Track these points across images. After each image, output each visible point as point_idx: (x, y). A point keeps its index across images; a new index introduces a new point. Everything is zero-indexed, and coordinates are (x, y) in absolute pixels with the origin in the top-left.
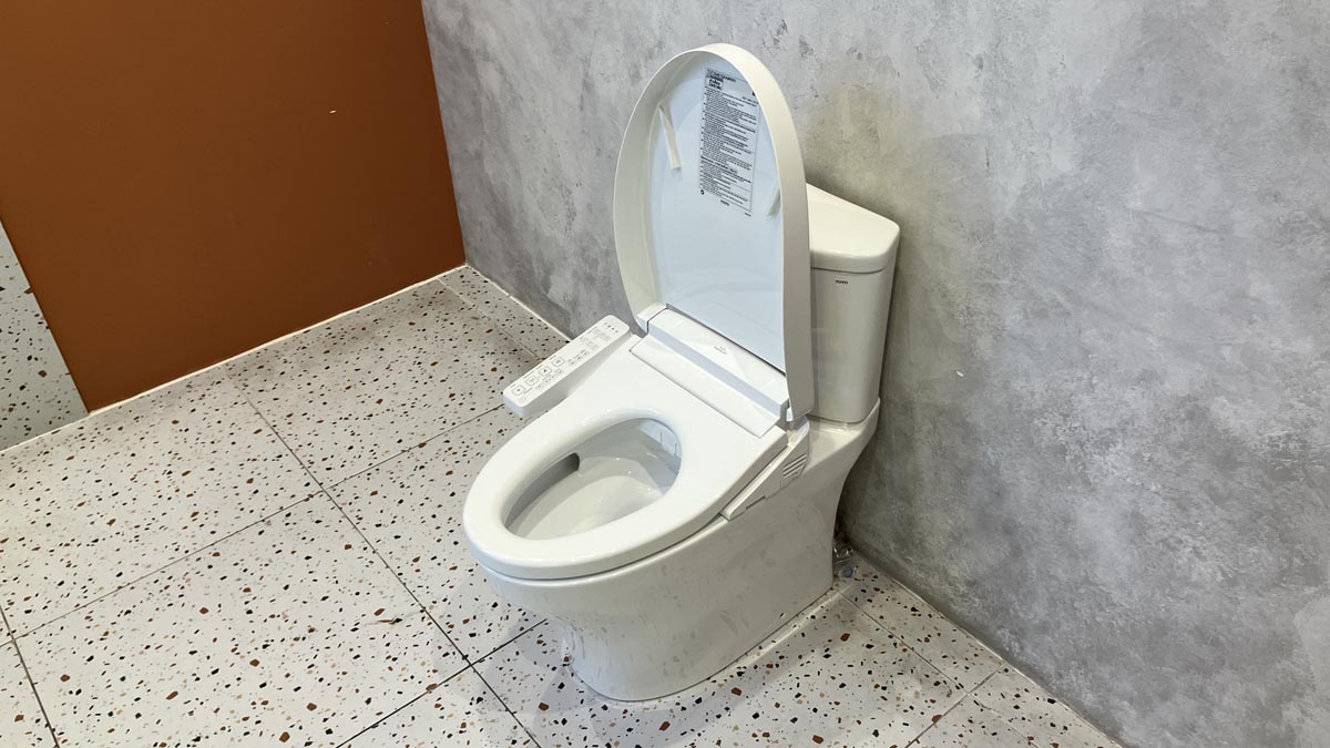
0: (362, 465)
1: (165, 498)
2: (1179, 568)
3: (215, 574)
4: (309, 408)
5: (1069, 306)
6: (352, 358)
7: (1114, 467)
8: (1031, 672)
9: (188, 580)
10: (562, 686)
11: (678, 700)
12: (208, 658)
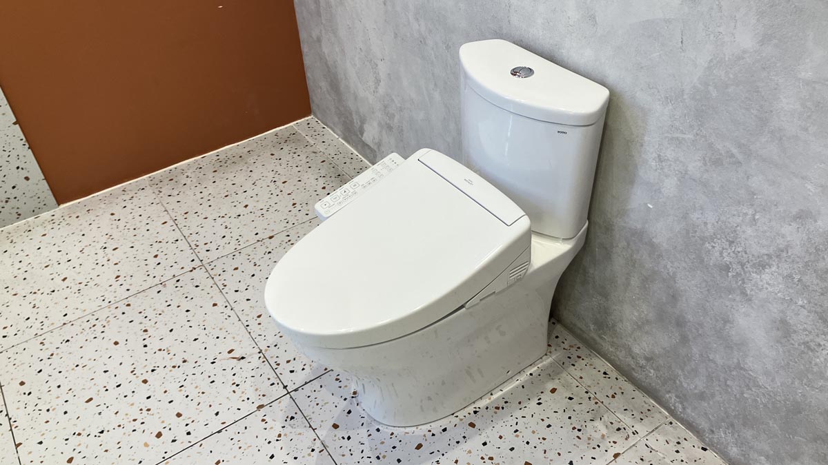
0: (230, 249)
1: (100, 264)
2: (816, 364)
3: (127, 318)
4: (199, 209)
5: (740, 157)
6: (231, 176)
7: (768, 284)
8: (690, 426)
9: (109, 322)
10: (349, 412)
11: (429, 428)
12: (115, 376)
